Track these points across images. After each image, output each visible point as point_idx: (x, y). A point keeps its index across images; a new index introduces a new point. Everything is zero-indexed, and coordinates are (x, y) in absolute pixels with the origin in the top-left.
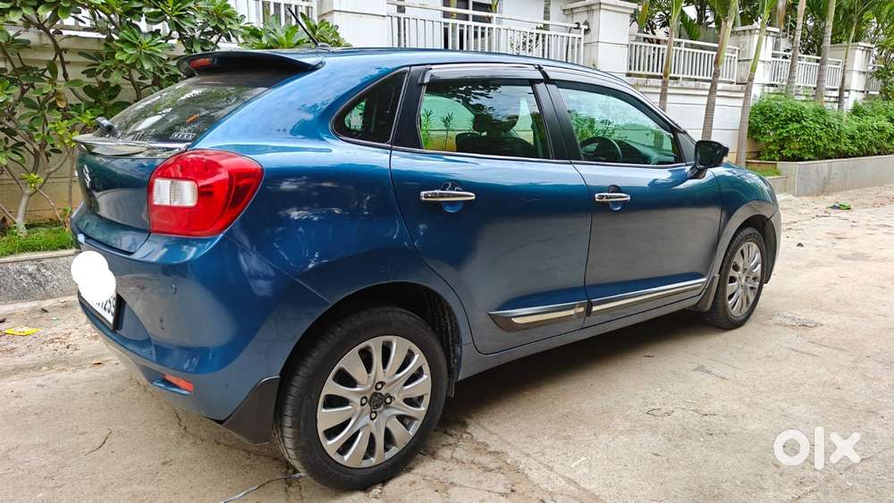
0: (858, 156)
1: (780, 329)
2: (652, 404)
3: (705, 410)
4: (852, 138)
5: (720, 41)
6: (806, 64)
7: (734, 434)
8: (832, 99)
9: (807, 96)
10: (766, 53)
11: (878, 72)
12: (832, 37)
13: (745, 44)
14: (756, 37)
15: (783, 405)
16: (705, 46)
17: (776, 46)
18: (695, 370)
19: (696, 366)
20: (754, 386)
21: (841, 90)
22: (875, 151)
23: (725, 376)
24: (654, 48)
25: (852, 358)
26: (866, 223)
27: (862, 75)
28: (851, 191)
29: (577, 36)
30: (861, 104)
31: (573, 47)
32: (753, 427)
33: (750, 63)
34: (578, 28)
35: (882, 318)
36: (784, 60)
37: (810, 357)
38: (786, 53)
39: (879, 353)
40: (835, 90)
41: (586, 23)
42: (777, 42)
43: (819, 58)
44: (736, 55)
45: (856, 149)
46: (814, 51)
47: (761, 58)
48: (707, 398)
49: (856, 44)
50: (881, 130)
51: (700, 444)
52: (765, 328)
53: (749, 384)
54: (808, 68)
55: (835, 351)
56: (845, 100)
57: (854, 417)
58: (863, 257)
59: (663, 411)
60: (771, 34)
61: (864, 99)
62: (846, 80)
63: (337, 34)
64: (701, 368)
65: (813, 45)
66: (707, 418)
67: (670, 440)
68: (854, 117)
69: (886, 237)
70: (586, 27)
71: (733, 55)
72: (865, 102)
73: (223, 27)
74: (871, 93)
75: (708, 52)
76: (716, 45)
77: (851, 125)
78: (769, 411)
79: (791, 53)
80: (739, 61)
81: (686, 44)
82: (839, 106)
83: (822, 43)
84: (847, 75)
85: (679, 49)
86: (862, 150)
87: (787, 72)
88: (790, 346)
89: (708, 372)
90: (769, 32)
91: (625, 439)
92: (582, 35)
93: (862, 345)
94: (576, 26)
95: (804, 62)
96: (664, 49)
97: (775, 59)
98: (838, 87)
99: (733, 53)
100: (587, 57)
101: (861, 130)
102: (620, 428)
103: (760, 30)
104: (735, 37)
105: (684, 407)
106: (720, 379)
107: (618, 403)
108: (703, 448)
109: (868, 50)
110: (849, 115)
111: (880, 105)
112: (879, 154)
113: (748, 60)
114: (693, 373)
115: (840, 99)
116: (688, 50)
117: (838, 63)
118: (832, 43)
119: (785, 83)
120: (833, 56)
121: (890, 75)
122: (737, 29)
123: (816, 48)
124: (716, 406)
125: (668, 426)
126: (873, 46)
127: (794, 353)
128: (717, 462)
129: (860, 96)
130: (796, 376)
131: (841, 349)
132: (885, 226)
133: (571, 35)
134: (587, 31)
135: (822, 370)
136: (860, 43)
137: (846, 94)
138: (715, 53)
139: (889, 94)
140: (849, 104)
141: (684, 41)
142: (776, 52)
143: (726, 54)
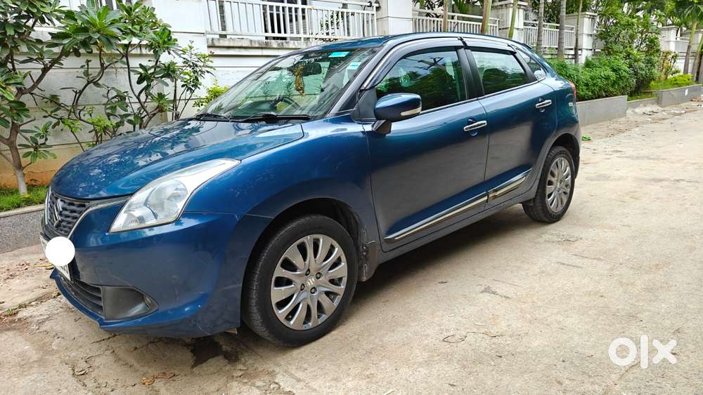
0: (592, 99)
1: (549, 245)
2: (447, 330)
3: (494, 332)
4: (587, 85)
5: (484, 14)
6: (549, 30)
7: (520, 353)
8: (570, 57)
9: (552, 54)
10: (519, 23)
11: (601, 34)
12: (567, 9)
13: (503, 15)
14: (511, 10)
15: (559, 318)
16: (472, 18)
17: (526, 17)
18: (482, 292)
19: (483, 288)
20: (533, 302)
21: (576, 49)
22: (604, 94)
23: (508, 295)
24: (434, 21)
25: (608, 267)
26: (603, 149)
27: (590, 37)
28: (590, 126)
29: (370, 12)
30: (590, 59)
31: (368, 21)
32: (536, 344)
33: (508, 31)
34: (370, 6)
35: (627, 228)
36: (533, 28)
37: (575, 269)
38: (534, 22)
39: (628, 259)
40: (572, 49)
41: (377, 2)
42: (526, 14)
43: (558, 25)
44: (497, 25)
45: (590, 93)
46: (554, 20)
47: (516, 26)
48: (494, 318)
49: (584, 13)
50: (607, 78)
51: (491, 368)
52: (538, 246)
53: (529, 300)
54: (551, 34)
55: (595, 261)
56: (579, 57)
57: (618, 323)
58: (606, 178)
59: (458, 337)
60: (522, 7)
61: (593, 55)
62: (579, 42)
63: (154, 16)
64: (487, 290)
65: (553, 15)
66: (495, 340)
67: (464, 367)
68: (587, 69)
69: (619, 160)
70: (377, 5)
71: (495, 25)
72: (594, 57)
73: (35, 11)
74: (597, 50)
75: (475, 23)
76: (481, 17)
77: (585, 76)
78: (548, 325)
79: (537, 22)
80: (500, 29)
81: (458, 17)
82: (575, 62)
83: (559, 14)
84: (579, 37)
85: (453, 21)
86: (595, 94)
87: (536, 37)
88: (558, 260)
89: (494, 293)
90: (520, 5)
91: (423, 371)
92: (374, 12)
93: (615, 254)
94: (369, 4)
95: (547, 28)
96: (441, 21)
97: (526, 27)
98: (573, 47)
99: (494, 23)
100: (380, 29)
101: (592, 78)
102: (420, 360)
103: (513, 4)
104: (494, 11)
105: (475, 330)
106: (504, 299)
107: (416, 333)
108: (494, 373)
109: (593, 18)
110: (583, 68)
111: (604, 58)
112: (607, 96)
113: (506, 28)
114: (481, 295)
115: (575, 56)
116: (460, 21)
117: (572, 29)
118: (567, 13)
119: (535, 45)
120: (568, 23)
121: (609, 35)
122: (496, 4)
123: (555, 18)
124: (502, 326)
125: (463, 353)
126: (596, 14)
127: (562, 267)
128: (507, 386)
129: (590, 54)
130: (566, 288)
131: (599, 259)
132: (617, 151)
133: (365, 12)
134: (378, 8)
135: (586, 281)
136: (587, 13)
137: (579, 52)
138: (481, 24)
139: (610, 50)
140: (582, 60)
141: (456, 15)
142: (526, 21)
143: (489, 25)
